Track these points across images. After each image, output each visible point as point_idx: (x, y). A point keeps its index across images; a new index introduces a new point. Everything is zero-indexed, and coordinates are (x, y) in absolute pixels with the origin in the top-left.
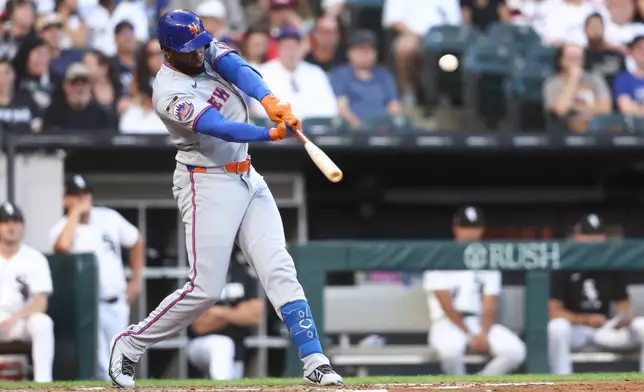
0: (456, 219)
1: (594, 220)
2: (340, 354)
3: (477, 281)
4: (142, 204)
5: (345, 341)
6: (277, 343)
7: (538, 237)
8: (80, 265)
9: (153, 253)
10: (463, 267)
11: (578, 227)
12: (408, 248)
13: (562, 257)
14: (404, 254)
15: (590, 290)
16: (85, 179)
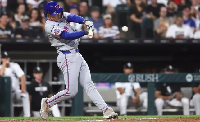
0: (125, 66)
1: (171, 67)
2: (88, 109)
3: (132, 86)
4: (25, 61)
5: (90, 105)
6: (68, 105)
7: (151, 72)
8: (6, 81)
9: (29, 77)
10: (128, 82)
11: (165, 69)
12: (110, 75)
13: (159, 79)
14: (109, 77)
15: (169, 90)
16: (8, 53)
